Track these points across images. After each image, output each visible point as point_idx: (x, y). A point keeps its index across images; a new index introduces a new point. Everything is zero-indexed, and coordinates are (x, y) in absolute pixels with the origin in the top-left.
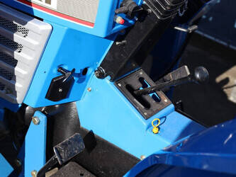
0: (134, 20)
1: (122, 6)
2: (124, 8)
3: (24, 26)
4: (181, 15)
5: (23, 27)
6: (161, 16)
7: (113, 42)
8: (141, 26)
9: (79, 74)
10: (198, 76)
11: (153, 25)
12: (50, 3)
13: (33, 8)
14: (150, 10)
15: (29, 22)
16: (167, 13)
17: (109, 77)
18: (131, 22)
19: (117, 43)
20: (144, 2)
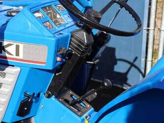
0: (66, 59)
1: (59, 51)
2: (61, 52)
3: (4, 72)
4: (89, 55)
5: (2, 72)
6: (80, 55)
7: (54, 74)
8: (70, 62)
9: (36, 97)
10: (106, 84)
11: (76, 61)
12: (19, 56)
13: (8, 60)
14: (74, 53)
15: (7, 69)
16: (83, 52)
17: (54, 96)
18: (64, 60)
19: (57, 74)
20: (70, 49)
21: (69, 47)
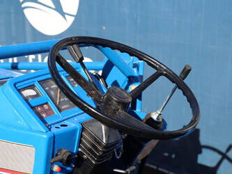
0: (72, 167)
4: (118, 157)
6: (96, 161)
11: (89, 170)
18: (69, 169)
20: (80, 150)
21: (79, 147)
